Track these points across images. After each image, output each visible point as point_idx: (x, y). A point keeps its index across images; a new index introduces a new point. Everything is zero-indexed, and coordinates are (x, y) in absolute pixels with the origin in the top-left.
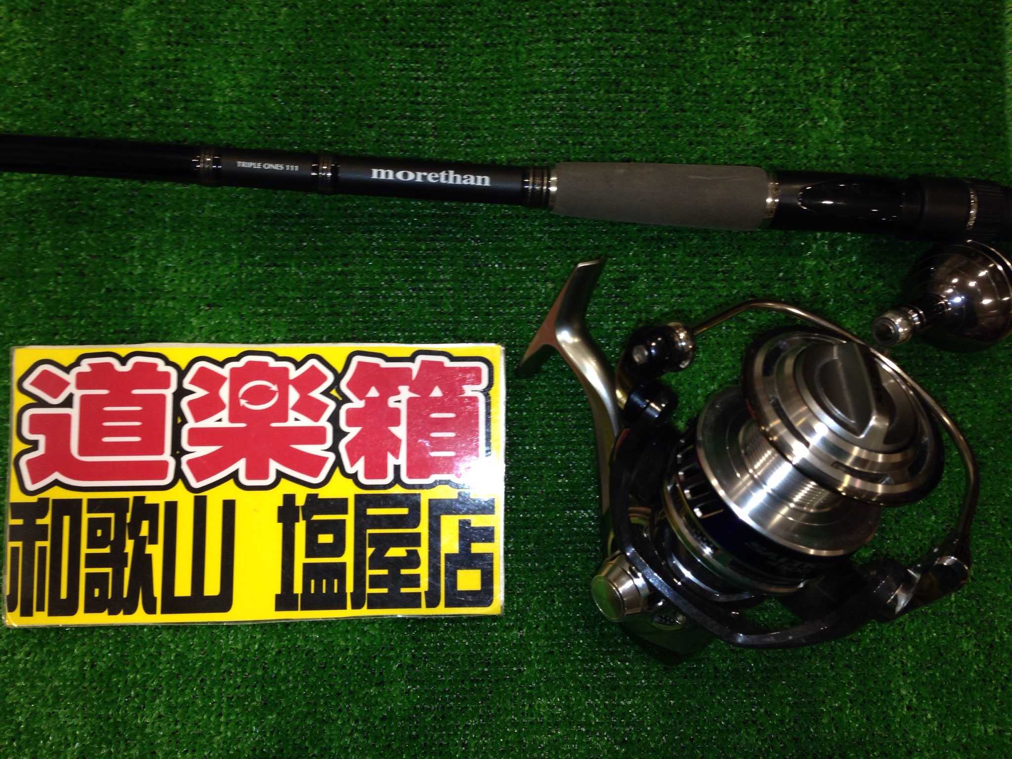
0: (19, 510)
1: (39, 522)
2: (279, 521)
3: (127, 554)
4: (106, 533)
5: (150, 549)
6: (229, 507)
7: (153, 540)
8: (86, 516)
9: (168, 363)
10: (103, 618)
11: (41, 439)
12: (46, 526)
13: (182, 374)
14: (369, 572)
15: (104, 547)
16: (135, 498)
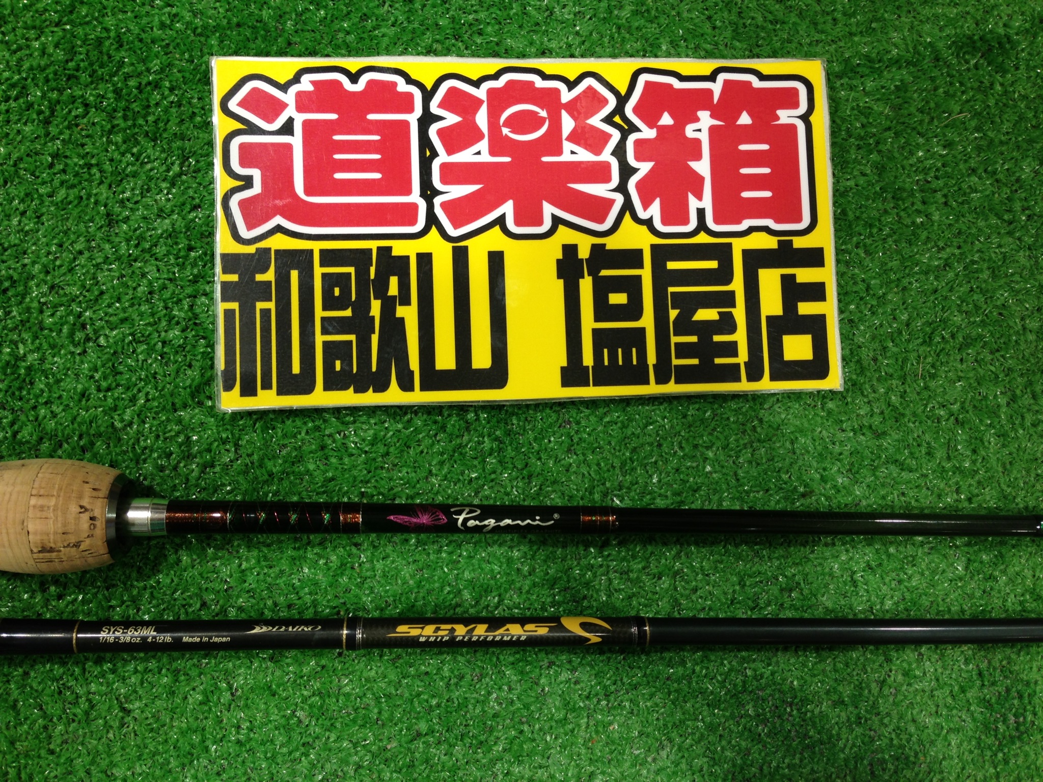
0: (231, 262)
1: (259, 277)
2: (559, 277)
3: (373, 317)
4: (346, 291)
5: (401, 311)
6: (496, 260)
7: (406, 301)
8: (318, 271)
9: (409, 80)
10: (347, 398)
11: (256, 174)
12: (271, 282)
13: (428, 95)
14: (675, 339)
15: (345, 309)
16: (379, 248)
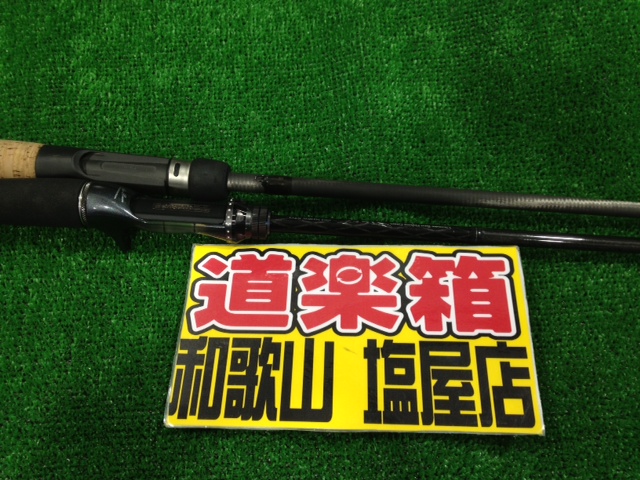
0: (186, 344)
1: (199, 352)
2: (365, 357)
3: (257, 376)
4: (244, 361)
5: (273, 373)
6: (329, 347)
7: (276, 367)
8: (231, 350)
9: (290, 255)
10: (237, 423)
11: (206, 299)
12: (204, 355)
13: (299, 262)
14: (434, 398)
15: (242, 371)
16: (265, 338)
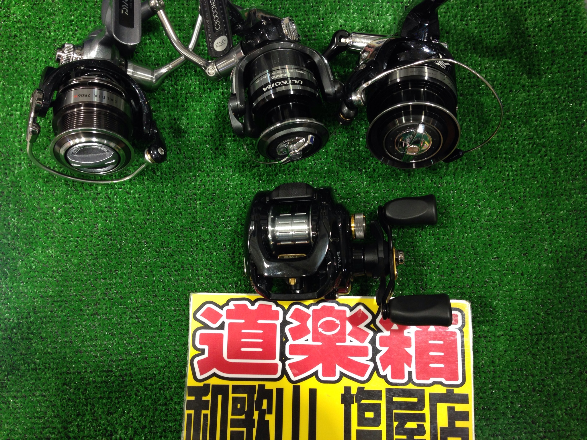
0: (193, 391)
1: (204, 398)
2: (342, 403)
3: (254, 419)
4: (243, 406)
5: (268, 417)
6: (313, 393)
7: (270, 412)
8: (231, 396)
9: (278, 305)
11: (206, 348)
12: (209, 401)
13: (285, 312)
14: (396, 437)
15: (241, 415)
16: (259, 385)
